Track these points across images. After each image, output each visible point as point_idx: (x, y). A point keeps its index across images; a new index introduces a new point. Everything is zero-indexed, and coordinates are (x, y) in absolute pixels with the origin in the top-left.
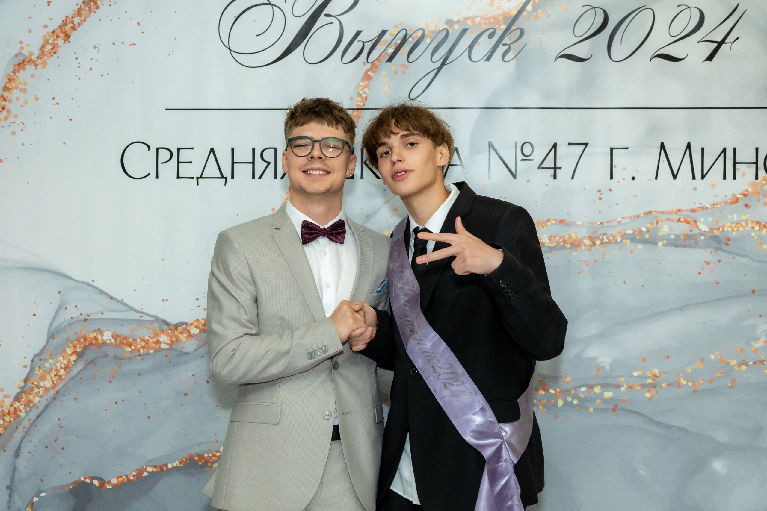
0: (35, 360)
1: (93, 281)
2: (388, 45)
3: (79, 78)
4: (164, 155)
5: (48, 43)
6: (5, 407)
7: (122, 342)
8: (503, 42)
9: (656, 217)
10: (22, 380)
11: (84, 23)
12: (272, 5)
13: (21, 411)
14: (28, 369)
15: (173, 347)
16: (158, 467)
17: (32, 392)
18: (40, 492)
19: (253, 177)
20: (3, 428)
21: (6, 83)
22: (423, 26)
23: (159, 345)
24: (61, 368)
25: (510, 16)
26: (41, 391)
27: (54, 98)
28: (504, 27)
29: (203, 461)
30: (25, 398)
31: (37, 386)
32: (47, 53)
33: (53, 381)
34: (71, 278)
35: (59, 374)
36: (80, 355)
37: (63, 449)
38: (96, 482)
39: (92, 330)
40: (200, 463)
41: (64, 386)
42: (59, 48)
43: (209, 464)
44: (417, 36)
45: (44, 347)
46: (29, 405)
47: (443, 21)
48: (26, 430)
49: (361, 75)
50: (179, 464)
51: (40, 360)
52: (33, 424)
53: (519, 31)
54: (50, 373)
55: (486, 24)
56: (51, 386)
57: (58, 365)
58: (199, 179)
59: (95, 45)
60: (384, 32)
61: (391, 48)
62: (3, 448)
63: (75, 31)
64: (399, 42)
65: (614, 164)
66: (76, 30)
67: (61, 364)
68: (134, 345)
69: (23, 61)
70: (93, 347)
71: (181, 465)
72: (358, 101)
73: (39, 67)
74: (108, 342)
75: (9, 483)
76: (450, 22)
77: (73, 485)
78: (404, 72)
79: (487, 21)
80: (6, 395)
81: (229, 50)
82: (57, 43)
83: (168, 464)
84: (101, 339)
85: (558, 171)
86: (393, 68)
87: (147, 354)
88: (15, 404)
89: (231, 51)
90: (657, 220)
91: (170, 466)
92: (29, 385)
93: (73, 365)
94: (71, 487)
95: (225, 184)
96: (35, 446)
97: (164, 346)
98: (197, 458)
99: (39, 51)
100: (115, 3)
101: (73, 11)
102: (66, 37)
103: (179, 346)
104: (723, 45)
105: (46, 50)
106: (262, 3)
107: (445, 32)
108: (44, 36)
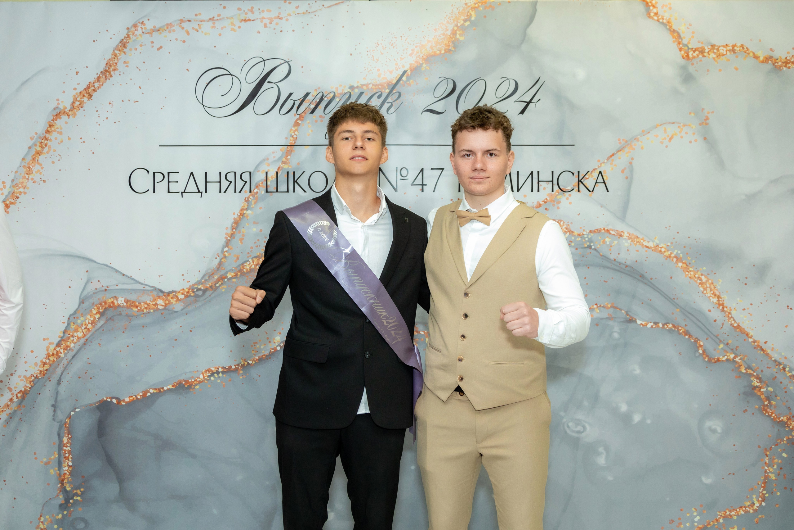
0: (70, 318)
1: (111, 264)
2: (311, 103)
3: (99, 125)
4: (159, 177)
5: (76, 100)
6: (50, 350)
7: (131, 305)
8: (388, 101)
10: (61, 332)
11: (102, 87)
12: (232, 75)
13: (61, 353)
14: (66, 324)
15: (167, 307)
16: (158, 389)
17: (69, 340)
18: (76, 408)
19: (220, 192)
20: (49, 365)
21: (48, 128)
22: (334, 90)
23: (157, 306)
24: (89, 323)
25: (392, 83)
26: (75, 339)
28: (388, 91)
29: (188, 385)
30: (64, 344)
31: (72, 336)
32: (76, 107)
33: (83, 332)
34: (95, 262)
35: (88, 327)
36: (102, 314)
37: (91, 378)
38: (114, 401)
39: (111, 297)
40: (186, 386)
41: (92, 335)
42: (84, 104)
43: (193, 387)
44: (330, 97)
45: (77, 309)
46: (67, 349)
47: (347, 87)
48: (65, 366)
49: (293, 123)
50: (172, 387)
51: (74, 318)
52: (70, 362)
53: (398, 94)
54: (81, 327)
55: (376, 88)
56: (82, 335)
57: (87, 321)
58: (183, 193)
59: (110, 102)
60: (308, 94)
61: (313, 105)
62: (49, 379)
63: (95, 92)
64: (318, 101)
66: (96, 91)
67: (89, 321)
68: (140, 306)
69: (60, 113)
70: (111, 309)
71: (173, 388)
72: (291, 140)
73: (71, 117)
74: (122, 305)
75: (53, 403)
76: (352, 88)
77: (99, 403)
78: (322, 121)
79: (377, 87)
80: (50, 342)
81: (202, 105)
82: (83, 101)
83: (164, 387)
84: (117, 303)
85: (424, 186)
86: (314, 118)
87: (149, 313)
89: (204, 106)
91: (165, 388)
92: (67, 335)
93: (97, 321)
94: (97, 404)
95: (201, 197)
96: (71, 377)
97: (160, 307)
98: (184, 383)
99: (70, 106)
100: (124, 73)
101: (94, 78)
102: (89, 97)
103: (171, 307)
104: (531, 104)
105: (75, 105)
106: (225, 73)
107: (349, 94)
108: (74, 96)
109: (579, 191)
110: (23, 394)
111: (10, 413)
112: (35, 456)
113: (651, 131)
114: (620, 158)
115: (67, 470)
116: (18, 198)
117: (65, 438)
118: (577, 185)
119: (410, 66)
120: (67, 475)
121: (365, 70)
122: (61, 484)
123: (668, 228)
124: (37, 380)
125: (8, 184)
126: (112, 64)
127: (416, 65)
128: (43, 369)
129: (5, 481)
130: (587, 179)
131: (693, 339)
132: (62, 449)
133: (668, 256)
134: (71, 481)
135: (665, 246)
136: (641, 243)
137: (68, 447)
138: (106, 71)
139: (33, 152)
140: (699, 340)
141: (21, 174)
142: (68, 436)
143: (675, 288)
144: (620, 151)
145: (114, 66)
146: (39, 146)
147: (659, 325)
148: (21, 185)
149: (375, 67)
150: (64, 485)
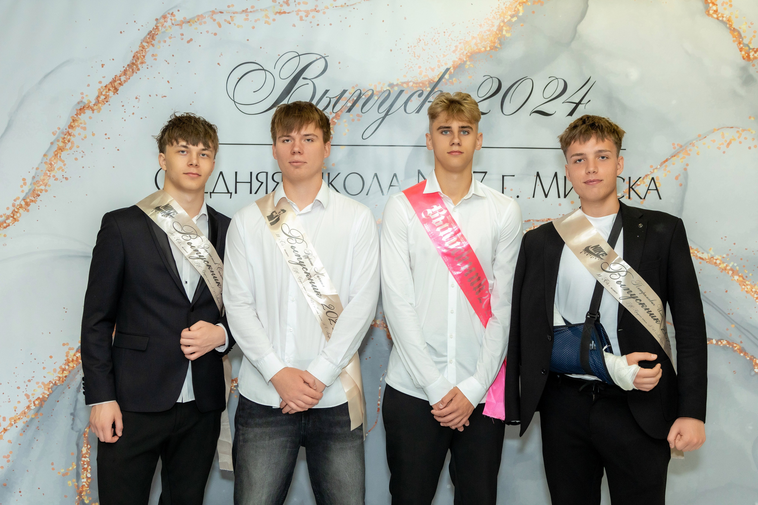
2: (348, 101)
3: (125, 120)
5: (102, 94)
6: (70, 356)
8: (429, 100)
9: (533, 224)
11: (129, 81)
12: (265, 70)
19: (251, 193)
20: (68, 372)
21: (71, 123)
22: (372, 88)
25: (433, 81)
27: (106, 134)
28: (429, 89)
32: (101, 102)
42: (110, 98)
44: (368, 95)
47: (386, 85)
55: (417, 87)
58: (212, 194)
59: (137, 97)
60: (345, 91)
61: (350, 103)
62: (68, 386)
63: (121, 86)
64: (355, 98)
65: (504, 187)
66: (123, 85)
69: (84, 107)
73: (95, 111)
75: (72, 411)
76: (391, 85)
78: (359, 120)
79: (418, 85)
80: (70, 348)
81: (234, 102)
82: (109, 95)
86: (351, 116)
88: (77, 354)
89: (235, 103)
90: (534, 225)
95: (231, 198)
99: (95, 100)
100: (151, 66)
101: (121, 71)
102: (115, 91)
104: (580, 105)
105: (100, 99)
106: (258, 68)
107: (388, 92)
108: (99, 89)
109: (629, 198)
110: (41, 401)
111: (27, 421)
112: (53, 466)
113: (708, 135)
114: (674, 164)
115: (85, 482)
116: (39, 195)
117: (84, 448)
118: (628, 192)
119: (453, 64)
120: (86, 487)
121: (406, 67)
122: (79, 497)
123: (724, 238)
124: (55, 387)
125: (29, 181)
126: (139, 57)
127: (460, 62)
128: (62, 375)
129: (20, 492)
130: (638, 185)
131: (748, 357)
132: (81, 460)
133: (723, 268)
134: (90, 493)
135: (720, 258)
136: (694, 254)
137: (87, 457)
138: (133, 64)
139: (55, 148)
140: (755, 358)
141: (42, 171)
142: (87, 446)
143: (730, 302)
144: (675, 156)
145: (142, 59)
146: (62, 141)
147: (712, 342)
148: (42, 182)
149: (417, 64)
150: (83, 498)
